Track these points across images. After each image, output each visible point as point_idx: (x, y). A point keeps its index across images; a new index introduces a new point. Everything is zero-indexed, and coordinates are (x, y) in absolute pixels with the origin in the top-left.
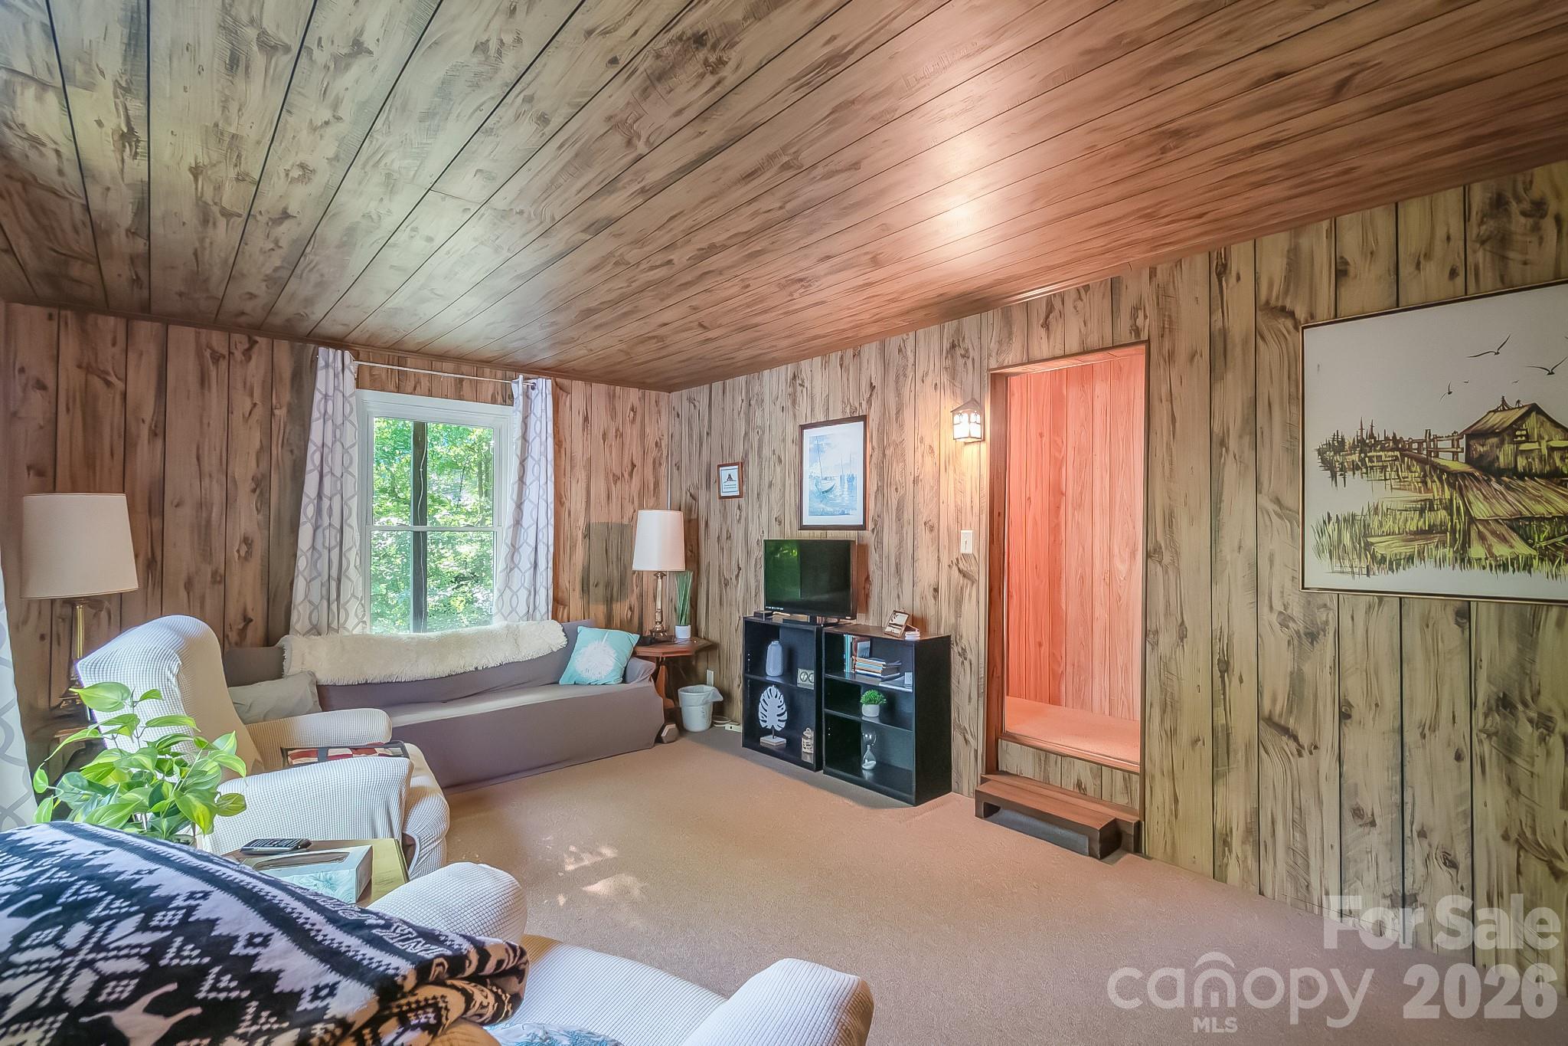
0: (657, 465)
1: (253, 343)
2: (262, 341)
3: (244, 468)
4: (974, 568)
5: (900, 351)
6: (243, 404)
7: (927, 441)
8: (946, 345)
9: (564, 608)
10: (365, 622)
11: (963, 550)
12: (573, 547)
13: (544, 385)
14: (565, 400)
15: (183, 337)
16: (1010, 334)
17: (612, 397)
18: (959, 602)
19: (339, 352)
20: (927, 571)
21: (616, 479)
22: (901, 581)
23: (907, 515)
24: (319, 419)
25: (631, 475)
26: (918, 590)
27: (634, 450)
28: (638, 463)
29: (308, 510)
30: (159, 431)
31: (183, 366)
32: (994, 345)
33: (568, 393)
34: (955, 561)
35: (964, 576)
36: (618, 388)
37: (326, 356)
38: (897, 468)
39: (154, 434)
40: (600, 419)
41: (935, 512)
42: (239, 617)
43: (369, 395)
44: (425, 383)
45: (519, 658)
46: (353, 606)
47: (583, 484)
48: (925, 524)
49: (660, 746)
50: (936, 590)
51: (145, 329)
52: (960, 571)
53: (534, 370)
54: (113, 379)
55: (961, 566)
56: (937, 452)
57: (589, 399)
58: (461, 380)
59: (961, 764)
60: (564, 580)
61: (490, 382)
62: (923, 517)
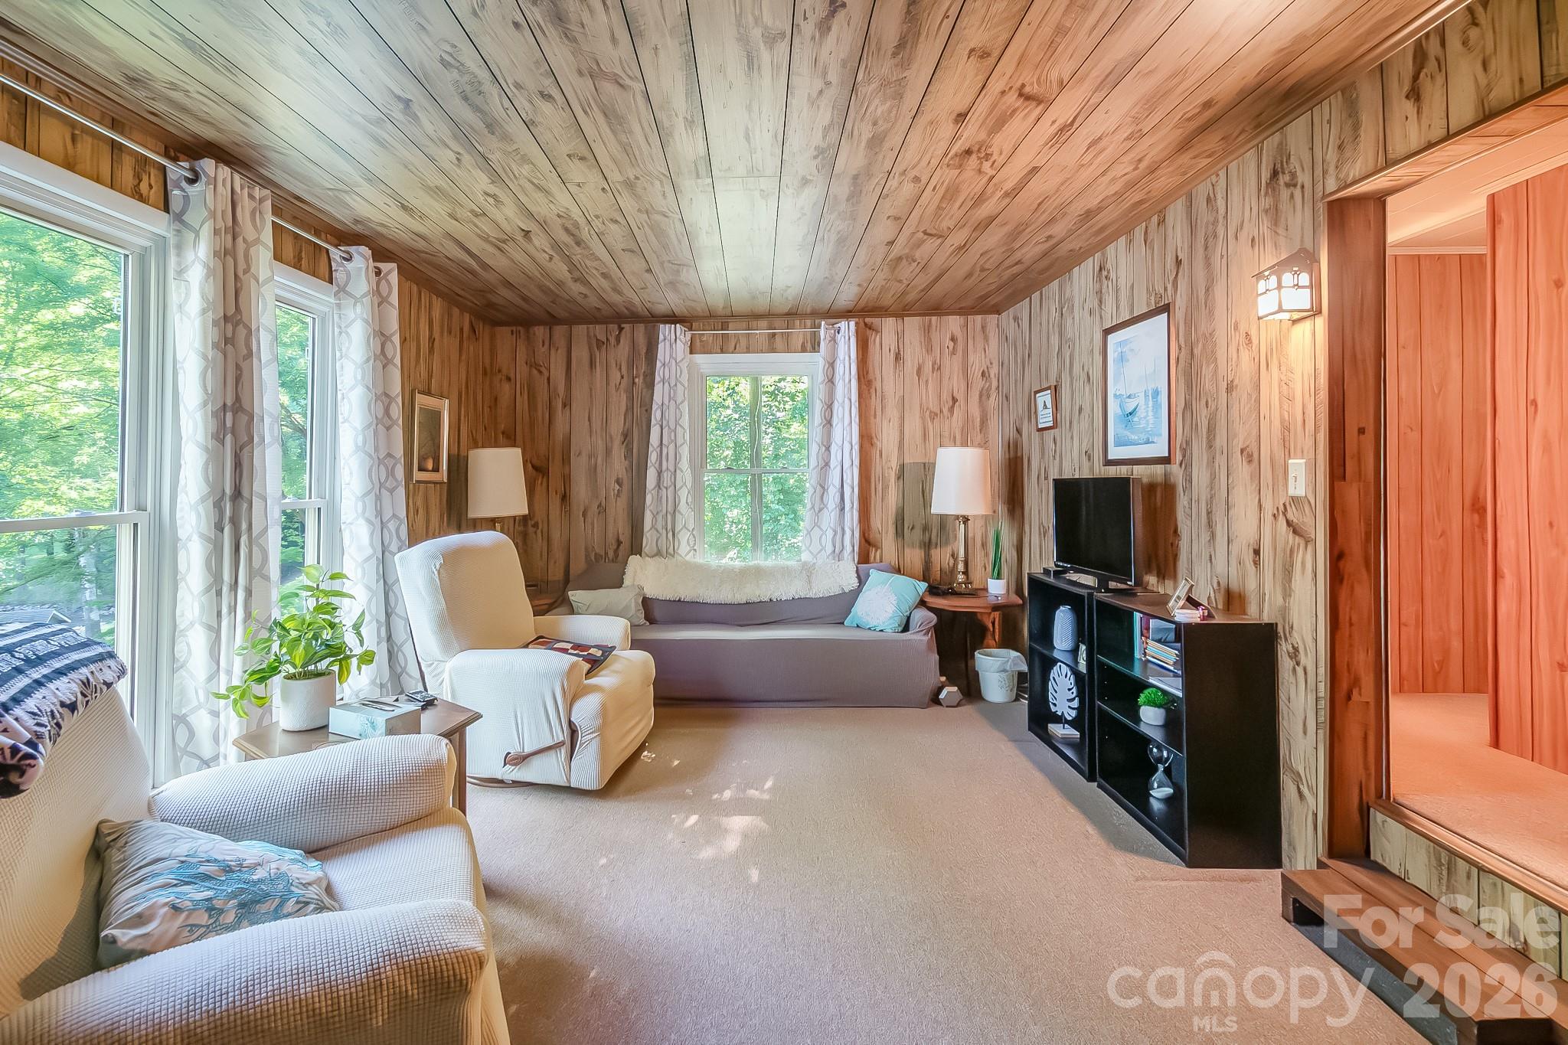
0: (984, 395)
1: (621, 329)
2: (627, 327)
3: (617, 426)
4: (1308, 520)
5: (1209, 200)
6: (615, 376)
7: (1243, 328)
8: (1266, 175)
9: (876, 551)
10: (695, 550)
11: (1291, 492)
12: (885, 488)
13: (848, 328)
14: (874, 340)
15: (580, 330)
16: (1356, 126)
17: (927, 330)
18: (1288, 572)
19: (673, 326)
20: (1245, 524)
21: (934, 416)
22: (1213, 536)
23: (1220, 440)
24: (659, 382)
25: (951, 409)
26: (1234, 548)
27: (957, 384)
28: (960, 396)
29: (653, 457)
30: (567, 404)
31: (580, 353)
32: (1332, 156)
33: (877, 332)
34: (1281, 508)
35: (1295, 532)
36: (934, 318)
37: (665, 330)
38: (1207, 372)
39: (564, 406)
40: (914, 352)
41: (1255, 432)
42: (614, 542)
43: (700, 359)
44: (743, 342)
45: (811, 595)
46: (684, 537)
47: (895, 422)
48: (1242, 451)
49: (936, 709)
50: (1257, 552)
51: (560, 331)
52: (1289, 523)
53: (834, 314)
54: (543, 369)
55: (1290, 516)
56: (1255, 341)
57: (900, 336)
58: (774, 335)
59: (1295, 828)
60: (876, 522)
61: (799, 333)
62: (1239, 443)
